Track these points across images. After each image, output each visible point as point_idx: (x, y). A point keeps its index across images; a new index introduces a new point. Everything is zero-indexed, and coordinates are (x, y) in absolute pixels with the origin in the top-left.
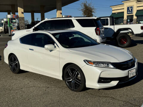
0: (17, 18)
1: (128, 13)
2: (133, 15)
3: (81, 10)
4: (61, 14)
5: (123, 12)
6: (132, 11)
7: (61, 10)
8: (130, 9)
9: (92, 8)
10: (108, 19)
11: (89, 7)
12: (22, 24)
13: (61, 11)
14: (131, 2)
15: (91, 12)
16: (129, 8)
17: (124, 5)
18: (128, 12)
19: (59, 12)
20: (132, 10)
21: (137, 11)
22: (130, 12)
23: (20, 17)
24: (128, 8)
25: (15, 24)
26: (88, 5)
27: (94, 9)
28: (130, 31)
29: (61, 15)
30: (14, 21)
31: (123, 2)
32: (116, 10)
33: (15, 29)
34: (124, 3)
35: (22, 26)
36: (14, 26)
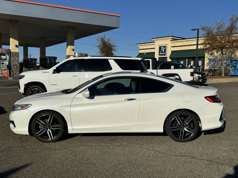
0: (8, 54)
1: (159, 55)
2: (167, 57)
3: (98, 46)
4: (73, 50)
5: (154, 53)
6: (165, 52)
7: (74, 45)
8: (163, 50)
9: (112, 45)
10: (149, 61)
11: (108, 43)
12: (14, 62)
13: (73, 47)
14: (164, 40)
15: (111, 49)
16: (162, 48)
17: (155, 43)
18: (161, 53)
19: (70, 47)
20: (165, 50)
21: (172, 52)
22: (163, 53)
23: (13, 52)
24: (160, 48)
25: (4, 62)
26: (106, 40)
27: (115, 46)
28: (177, 77)
29: (73, 52)
30: (3, 57)
31: (153, 39)
32: (145, 49)
33: (4, 69)
34: (155, 41)
35: (14, 65)
36: (3, 65)
